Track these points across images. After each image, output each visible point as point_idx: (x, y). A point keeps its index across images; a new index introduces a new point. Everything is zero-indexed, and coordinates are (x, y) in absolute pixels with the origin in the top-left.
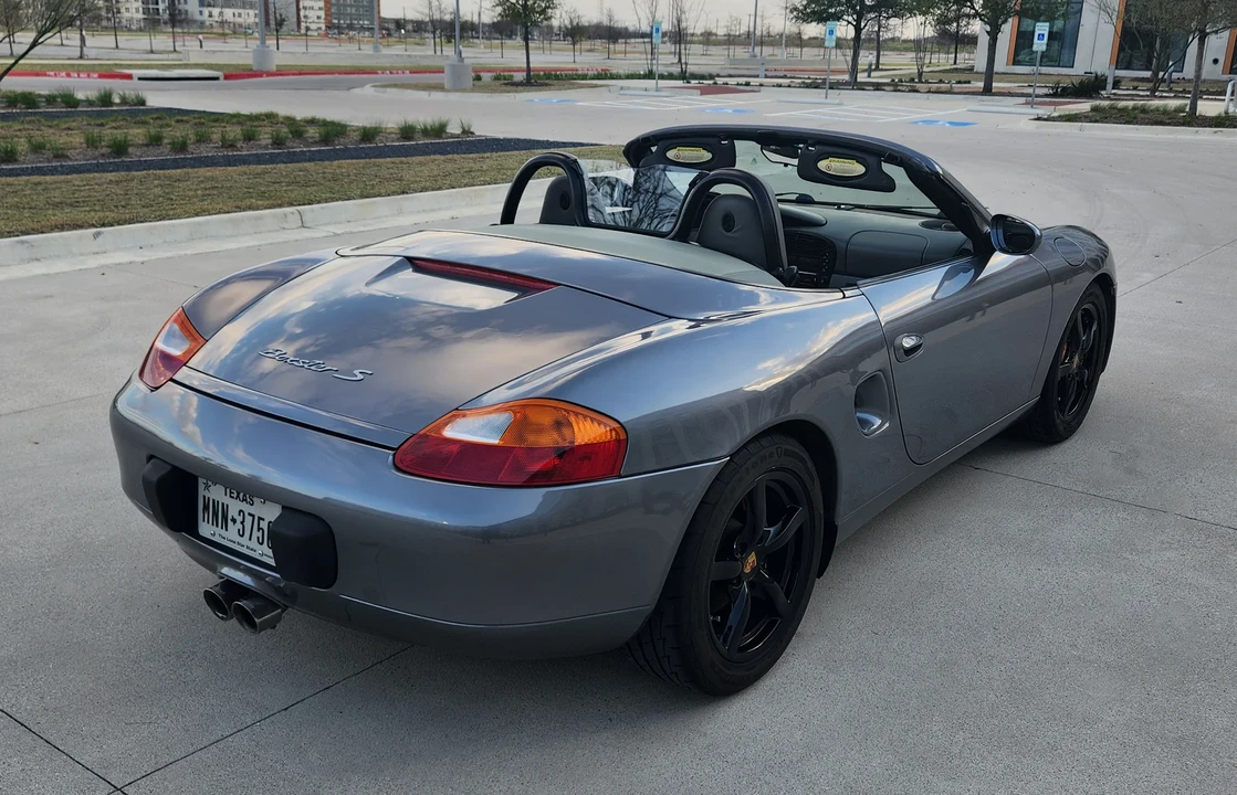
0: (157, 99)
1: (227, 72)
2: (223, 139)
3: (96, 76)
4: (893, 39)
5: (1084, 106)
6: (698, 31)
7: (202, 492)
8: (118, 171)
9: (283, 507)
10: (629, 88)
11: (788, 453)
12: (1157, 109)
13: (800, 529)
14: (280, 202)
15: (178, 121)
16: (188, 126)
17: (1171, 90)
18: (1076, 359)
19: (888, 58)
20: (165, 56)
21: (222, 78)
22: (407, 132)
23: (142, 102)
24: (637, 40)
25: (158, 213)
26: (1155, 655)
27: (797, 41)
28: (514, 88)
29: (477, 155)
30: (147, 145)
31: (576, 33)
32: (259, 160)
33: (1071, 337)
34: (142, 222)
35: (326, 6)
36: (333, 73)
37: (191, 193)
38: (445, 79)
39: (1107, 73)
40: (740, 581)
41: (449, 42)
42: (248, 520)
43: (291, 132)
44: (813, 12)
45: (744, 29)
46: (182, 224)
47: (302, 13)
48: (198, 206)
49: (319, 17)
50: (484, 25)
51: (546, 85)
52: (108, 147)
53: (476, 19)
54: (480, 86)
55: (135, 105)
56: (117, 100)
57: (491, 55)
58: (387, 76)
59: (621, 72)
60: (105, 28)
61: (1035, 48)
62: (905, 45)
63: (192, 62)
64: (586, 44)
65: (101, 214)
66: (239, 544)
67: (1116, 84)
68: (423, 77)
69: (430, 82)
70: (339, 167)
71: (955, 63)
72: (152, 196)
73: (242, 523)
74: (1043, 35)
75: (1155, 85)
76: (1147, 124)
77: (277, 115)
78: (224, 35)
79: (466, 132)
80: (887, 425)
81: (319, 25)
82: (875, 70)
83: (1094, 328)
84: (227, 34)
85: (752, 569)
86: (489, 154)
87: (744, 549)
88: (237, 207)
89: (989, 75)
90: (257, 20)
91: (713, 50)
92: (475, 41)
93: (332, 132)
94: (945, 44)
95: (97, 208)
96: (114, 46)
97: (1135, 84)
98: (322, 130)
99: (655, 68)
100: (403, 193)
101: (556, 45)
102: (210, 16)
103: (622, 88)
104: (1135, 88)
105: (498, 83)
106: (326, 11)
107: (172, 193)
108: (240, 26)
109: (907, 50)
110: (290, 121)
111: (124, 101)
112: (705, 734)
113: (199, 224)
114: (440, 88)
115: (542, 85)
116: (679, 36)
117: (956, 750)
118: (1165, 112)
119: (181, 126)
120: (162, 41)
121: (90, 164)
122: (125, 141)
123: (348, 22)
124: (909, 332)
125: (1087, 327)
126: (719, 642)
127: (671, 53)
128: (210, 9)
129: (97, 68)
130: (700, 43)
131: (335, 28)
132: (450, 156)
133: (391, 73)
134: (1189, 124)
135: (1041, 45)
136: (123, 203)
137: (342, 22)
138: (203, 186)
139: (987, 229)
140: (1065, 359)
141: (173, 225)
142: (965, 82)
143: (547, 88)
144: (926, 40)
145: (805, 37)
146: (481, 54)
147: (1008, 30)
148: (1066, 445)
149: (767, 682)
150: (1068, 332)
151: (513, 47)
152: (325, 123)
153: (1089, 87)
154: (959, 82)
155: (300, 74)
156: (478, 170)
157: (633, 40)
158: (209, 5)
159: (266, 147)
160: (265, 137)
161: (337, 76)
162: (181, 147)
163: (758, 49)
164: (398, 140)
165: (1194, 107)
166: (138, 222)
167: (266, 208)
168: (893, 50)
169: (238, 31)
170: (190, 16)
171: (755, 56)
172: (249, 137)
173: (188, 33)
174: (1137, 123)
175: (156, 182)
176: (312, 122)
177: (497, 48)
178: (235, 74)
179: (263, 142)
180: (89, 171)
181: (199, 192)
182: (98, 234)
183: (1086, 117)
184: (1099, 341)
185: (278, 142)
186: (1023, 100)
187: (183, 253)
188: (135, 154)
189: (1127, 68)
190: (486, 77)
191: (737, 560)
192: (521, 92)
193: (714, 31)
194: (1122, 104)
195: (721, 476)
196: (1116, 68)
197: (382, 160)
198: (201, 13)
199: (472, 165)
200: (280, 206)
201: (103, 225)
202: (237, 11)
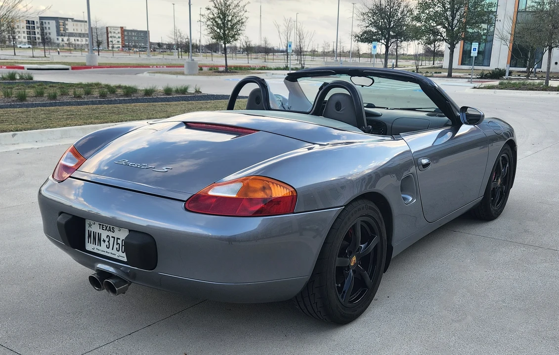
0: (38, 77)
1: (73, 66)
2: (75, 93)
3: (5, 67)
4: (403, 54)
5: (496, 83)
6: (309, 50)
7: (87, 228)
8: (22, 107)
9: (130, 231)
10: (276, 74)
11: (371, 208)
12: (530, 84)
13: (376, 247)
14: (106, 121)
15: (50, 86)
16: (55, 88)
17: (536, 76)
18: (499, 180)
19: (401, 63)
20: (41, 59)
21: (70, 69)
22: (168, 91)
23: (31, 79)
24: (279, 54)
25: (44, 126)
26: (541, 305)
27: (357, 54)
28: (220, 74)
29: (204, 101)
30: (36, 96)
31: (249, 50)
32: (93, 103)
33: (497, 170)
34: (36, 129)
35: (122, 36)
36: (128, 67)
37: (60, 117)
38: (185, 70)
39: (506, 68)
40: (349, 269)
41: (186, 53)
42: (112, 240)
43: (109, 91)
44: (366, 38)
45: (331, 49)
46: (57, 131)
47: (110, 39)
48: (65, 123)
49: (118, 42)
50: (202, 46)
51: (235, 72)
52: (16, 97)
53: (198, 43)
54: (202, 73)
55: (27, 80)
56: (18, 78)
57: (207, 60)
58: (155, 68)
59: (272, 67)
60: (8, 47)
61: (472, 55)
62: (409, 57)
63: (55, 61)
64: (254, 55)
65: (16, 126)
66: (106, 252)
67: (510, 73)
68: (174, 69)
69: (177, 71)
70: (135, 106)
71: (433, 64)
72: (41, 118)
73: (108, 242)
74: (476, 49)
75: (528, 74)
76: (526, 90)
77: (101, 84)
78: (70, 50)
79: (198, 91)
80: (415, 201)
81: (119, 46)
82: (395, 67)
83: (508, 166)
84: (71, 50)
85: (355, 264)
86: (210, 101)
87: (351, 253)
88: (85, 123)
89: (450, 69)
90: (87, 43)
91: (317, 59)
92: (198, 53)
93: (130, 92)
94: (428, 56)
95: (13, 123)
96: (14, 54)
97: (520, 74)
98: (125, 90)
99: (289, 66)
100: (168, 117)
101: (238, 55)
102: (63, 41)
103: (273, 74)
104: (519, 76)
105: (211, 71)
106: (122, 39)
107: (51, 117)
108: (78, 45)
109: (410, 59)
110: (108, 87)
111: (21, 78)
112: (334, 341)
113: (66, 130)
114: (183, 74)
115: (233, 72)
116: (299, 52)
117: (452, 344)
118: (534, 85)
119: (52, 89)
120: (38, 52)
121: (7, 105)
122: (24, 94)
123: (133, 44)
124: (424, 157)
125: (504, 165)
126: (340, 297)
127: (296, 60)
128: (62, 37)
129: (5, 64)
130: (310, 55)
131: (127, 47)
132: (190, 102)
133: (157, 67)
134: (545, 90)
135: (475, 53)
136: (26, 121)
137: (130, 44)
138: (66, 114)
139: (458, 114)
140: (494, 180)
141: (53, 131)
142: (439, 73)
143: (236, 74)
144: (420, 55)
145: (361, 53)
146: (202, 59)
147: (459, 47)
148: (496, 221)
149: (362, 319)
150: (496, 166)
151: (217, 57)
152: (126, 88)
153: (497, 74)
154: (436, 73)
155: (111, 67)
156: (205, 108)
157: (277, 54)
158: (62, 35)
159: (96, 98)
160: (96, 93)
161: (129, 68)
162: (54, 97)
163: (338, 58)
164: (163, 95)
165: (547, 83)
166: (35, 129)
167: (99, 123)
168: (403, 59)
169: (77, 48)
170: (52, 41)
171: (337, 61)
172: (88, 93)
173: (52, 49)
174: (521, 90)
175: (42, 112)
176: (119, 87)
177: (209, 57)
178: (77, 67)
179: (95, 96)
180: (7, 108)
181: (65, 117)
182: (15, 134)
183: (497, 87)
184: (510, 173)
185: (103, 95)
186: (467, 80)
187: (58, 144)
188: (29, 100)
189: (515, 66)
190: (205, 69)
191: (348, 258)
192: (223, 75)
193: (316, 50)
194: (513, 82)
195: (340, 216)
196: (510, 67)
197: (156, 103)
198: (58, 39)
199: (202, 105)
200: (107, 122)
201: (17, 131)
202: (76, 38)
